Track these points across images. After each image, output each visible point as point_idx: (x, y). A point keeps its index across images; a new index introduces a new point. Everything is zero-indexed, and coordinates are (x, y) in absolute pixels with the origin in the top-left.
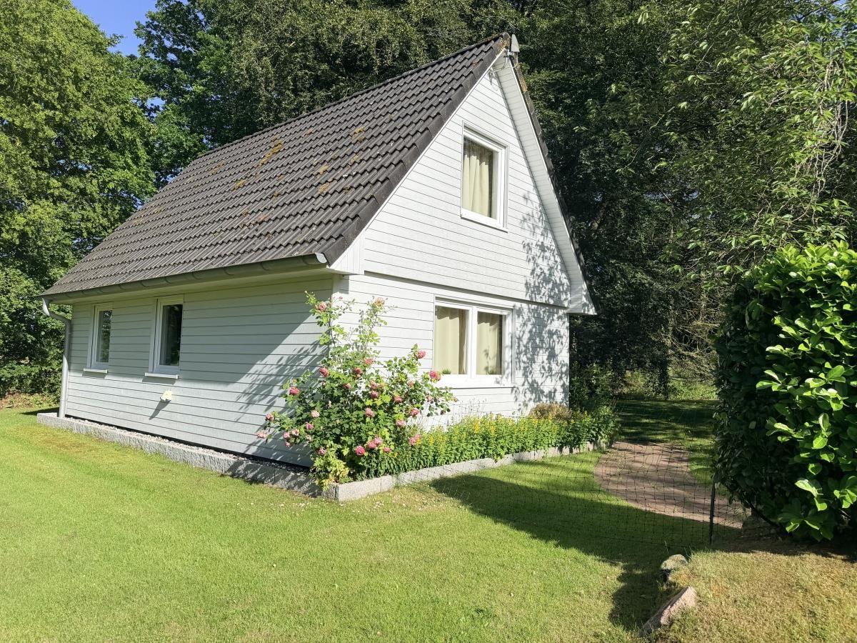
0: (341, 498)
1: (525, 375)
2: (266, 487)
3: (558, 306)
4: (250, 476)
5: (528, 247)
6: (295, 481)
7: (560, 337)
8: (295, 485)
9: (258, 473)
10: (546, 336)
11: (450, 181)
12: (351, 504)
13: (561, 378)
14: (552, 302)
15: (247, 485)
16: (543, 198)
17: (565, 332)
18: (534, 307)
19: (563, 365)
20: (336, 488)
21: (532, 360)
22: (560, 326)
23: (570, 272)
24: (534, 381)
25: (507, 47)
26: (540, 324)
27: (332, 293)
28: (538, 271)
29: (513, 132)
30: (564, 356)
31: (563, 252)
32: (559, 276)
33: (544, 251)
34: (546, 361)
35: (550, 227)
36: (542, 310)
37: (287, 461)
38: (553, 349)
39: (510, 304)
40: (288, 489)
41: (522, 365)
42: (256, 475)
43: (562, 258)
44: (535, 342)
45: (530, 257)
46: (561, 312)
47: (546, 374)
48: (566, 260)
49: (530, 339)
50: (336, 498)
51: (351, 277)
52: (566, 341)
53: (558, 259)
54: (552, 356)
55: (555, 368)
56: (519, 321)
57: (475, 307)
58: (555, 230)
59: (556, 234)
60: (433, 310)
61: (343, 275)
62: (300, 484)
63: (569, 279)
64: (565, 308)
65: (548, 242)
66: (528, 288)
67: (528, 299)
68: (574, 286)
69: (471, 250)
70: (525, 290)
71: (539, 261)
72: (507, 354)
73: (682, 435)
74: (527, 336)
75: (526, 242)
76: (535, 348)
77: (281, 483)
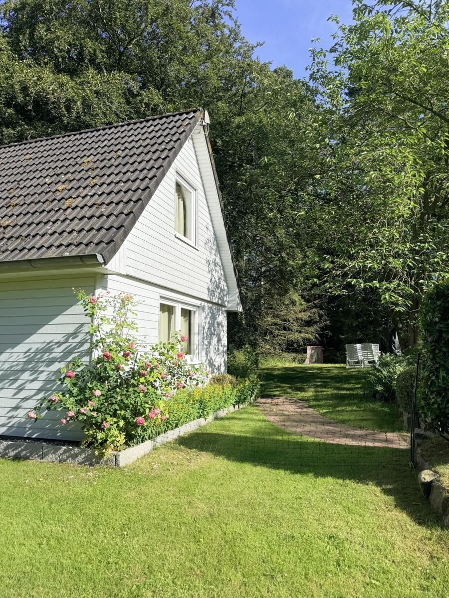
0: (122, 463)
1: (206, 354)
2: (34, 463)
3: (222, 306)
4: (12, 454)
5: (208, 261)
6: (68, 454)
7: (222, 326)
8: (68, 457)
9: (23, 450)
10: (216, 326)
11: (168, 208)
12: (133, 468)
13: (223, 356)
14: (220, 302)
15: (11, 463)
16: (216, 229)
17: (225, 323)
18: (210, 305)
19: (225, 346)
20: (116, 457)
21: (210, 343)
22: (222, 319)
23: (229, 282)
24: (211, 359)
25: (202, 119)
26: (214, 318)
27: (95, 289)
28: (213, 279)
29: (200, 180)
30: (225, 341)
31: (225, 267)
32: (223, 284)
33: (216, 266)
34: (216, 344)
35: (219, 249)
36: (214, 307)
37: (45, 437)
38: (219, 335)
39: (198, 303)
40: (60, 461)
41: (205, 347)
42: (19, 452)
43: (224, 272)
44: (211, 330)
45: (210, 269)
46: (223, 309)
47: (217, 353)
48: (227, 273)
49: (208, 329)
50: (116, 464)
51: (109, 276)
52: (225, 329)
53: (222, 273)
54: (219, 340)
55: (221, 349)
56: (204, 315)
57: (180, 304)
58: (221, 252)
59: (222, 255)
60: (158, 305)
61: (104, 275)
62: (74, 456)
63: (227, 287)
64: (225, 307)
65: (218, 260)
66: (209, 292)
67: (209, 300)
68: (230, 292)
69: (181, 262)
70: (207, 292)
71: (214, 273)
72: (195, 339)
73: (289, 391)
74: (207, 326)
75: (208, 259)
76: (212, 334)
77: (51, 457)
